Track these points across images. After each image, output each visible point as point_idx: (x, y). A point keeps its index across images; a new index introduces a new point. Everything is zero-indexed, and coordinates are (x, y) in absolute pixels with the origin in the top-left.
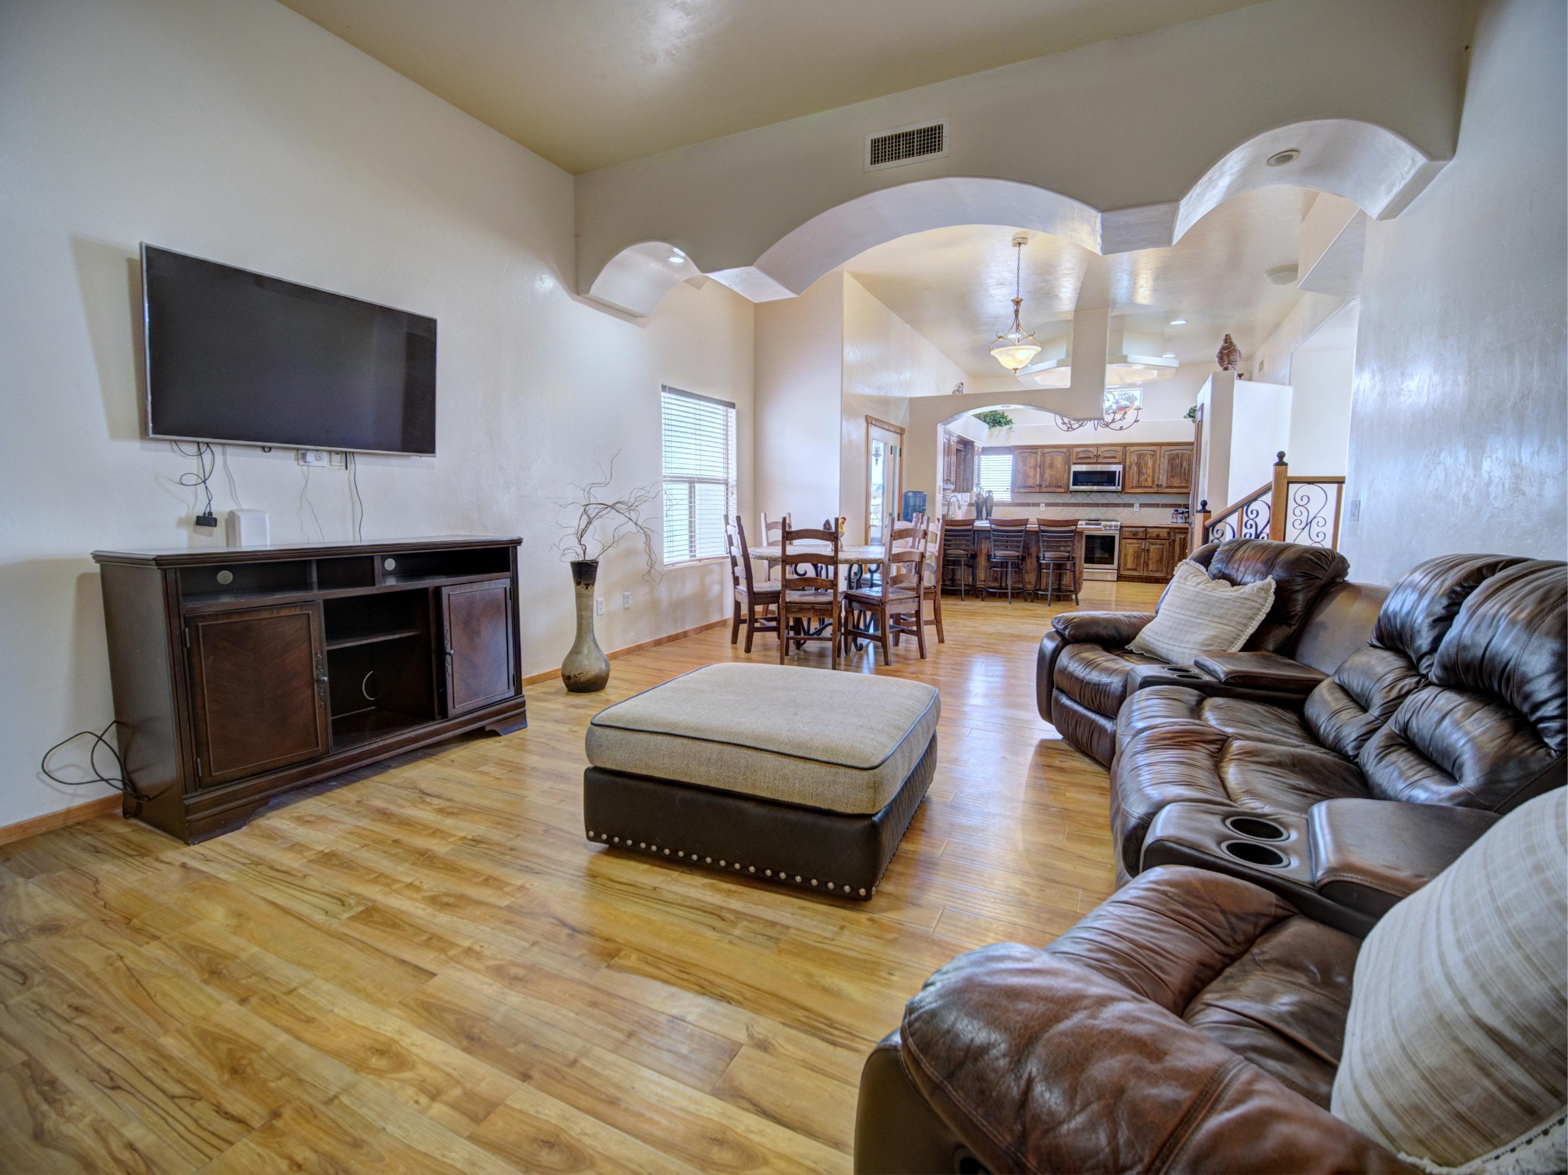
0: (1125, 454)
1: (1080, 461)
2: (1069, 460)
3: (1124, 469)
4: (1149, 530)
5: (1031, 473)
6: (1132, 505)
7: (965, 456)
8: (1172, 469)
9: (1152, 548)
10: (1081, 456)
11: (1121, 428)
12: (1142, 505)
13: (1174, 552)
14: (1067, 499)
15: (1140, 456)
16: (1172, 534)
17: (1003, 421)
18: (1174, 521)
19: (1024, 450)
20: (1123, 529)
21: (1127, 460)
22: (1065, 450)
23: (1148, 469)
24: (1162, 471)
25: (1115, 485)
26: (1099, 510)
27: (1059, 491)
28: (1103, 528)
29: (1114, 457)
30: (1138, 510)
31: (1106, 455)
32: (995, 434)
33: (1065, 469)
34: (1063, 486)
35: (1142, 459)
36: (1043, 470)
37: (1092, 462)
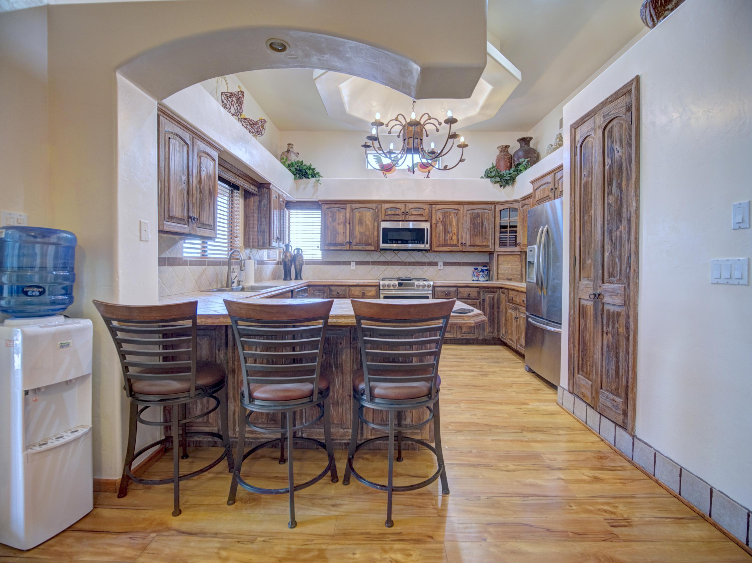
0: (431, 212)
1: (388, 218)
2: (378, 216)
3: (431, 227)
4: (460, 289)
5: (340, 229)
6: (436, 264)
8: (474, 228)
10: (390, 212)
11: (445, 168)
12: (445, 264)
14: (376, 257)
15: (445, 215)
16: (481, 293)
17: (310, 172)
18: (475, 279)
19: (333, 205)
20: (437, 289)
21: (433, 218)
22: (373, 206)
23: (453, 228)
24: (465, 230)
25: (423, 243)
26: (398, 270)
27: (369, 249)
28: (416, 289)
29: (421, 215)
30: (442, 268)
31: (414, 213)
32: (302, 186)
33: (374, 226)
34: (373, 244)
35: (446, 217)
36: (353, 227)
37: (401, 219)
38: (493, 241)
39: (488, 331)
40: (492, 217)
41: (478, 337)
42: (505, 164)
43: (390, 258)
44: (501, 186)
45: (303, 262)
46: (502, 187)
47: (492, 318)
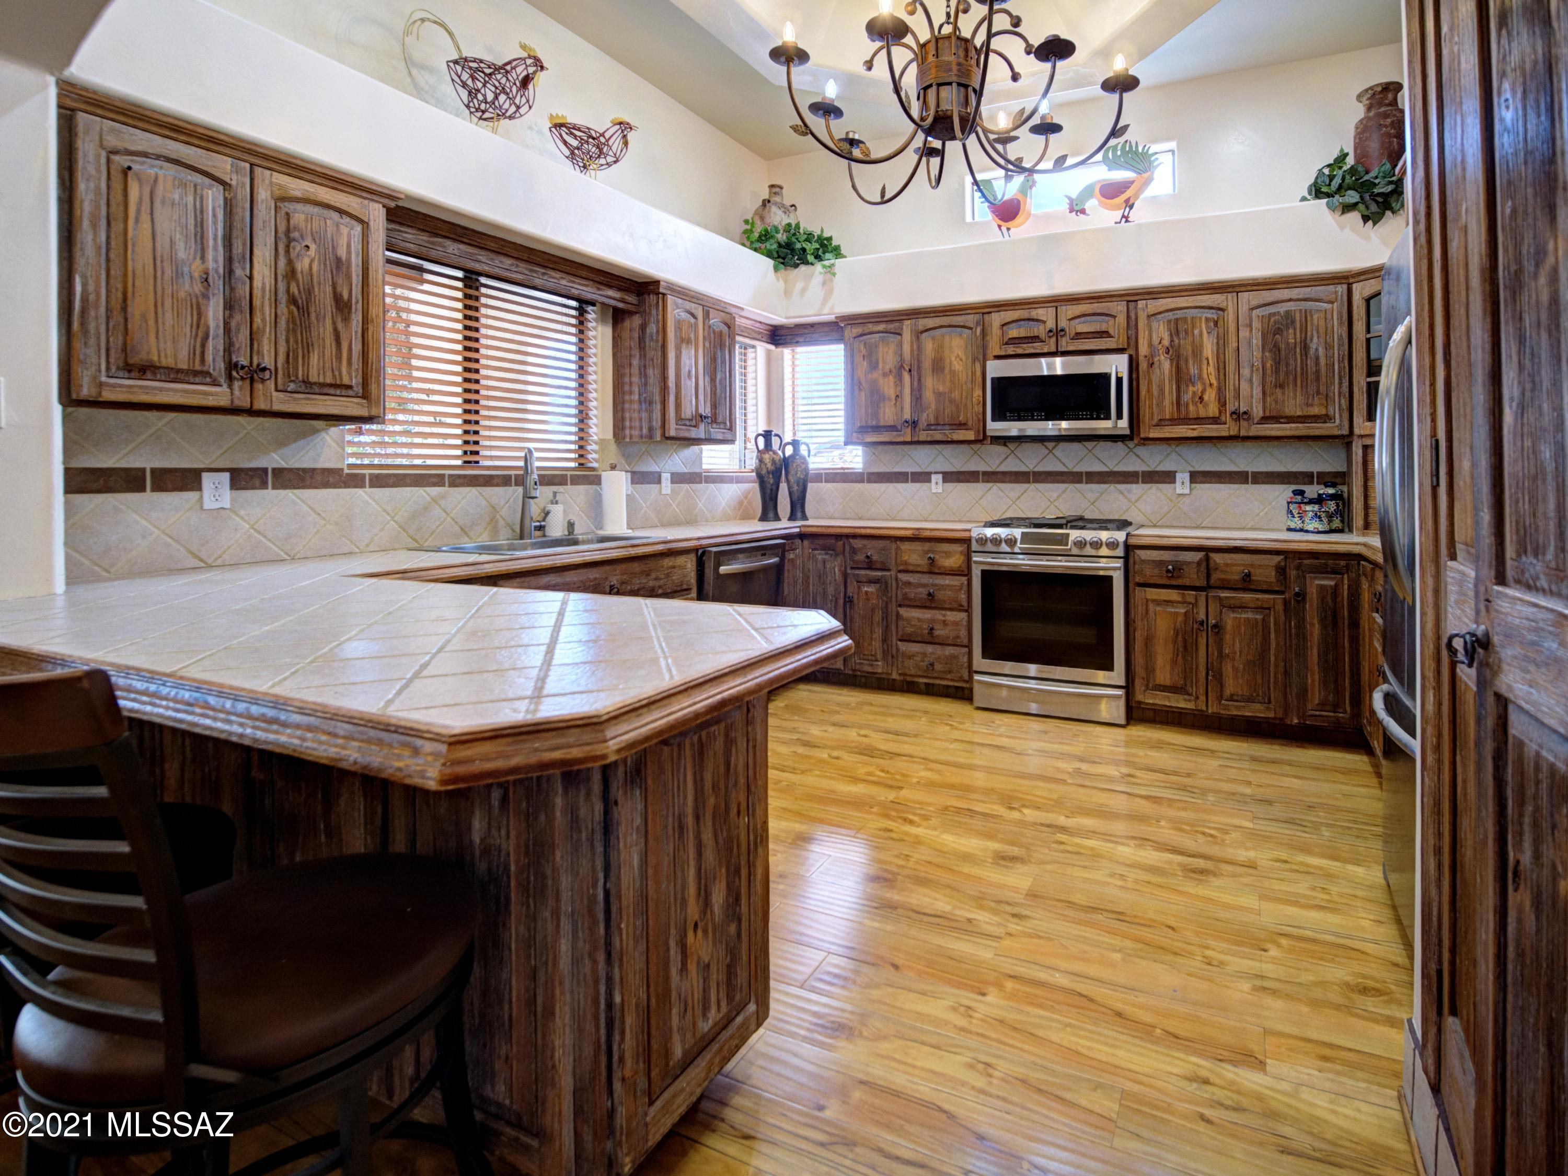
0: (1132, 323)
1: (1011, 350)
2: (984, 348)
3: (1133, 365)
4: (1217, 558)
5: (888, 387)
6: (1168, 477)
7: (643, 328)
8: (1277, 363)
9: (1230, 618)
10: (1014, 332)
12: (1197, 477)
13: (1302, 634)
14: (995, 460)
15: (1177, 328)
16: (1293, 574)
17: (811, 248)
18: (1293, 525)
19: (871, 327)
20: (1143, 554)
21: (1140, 342)
22: (970, 320)
23: (1204, 366)
24: (1246, 372)
25: (1108, 417)
26: (1055, 495)
27: (962, 438)
28: (1075, 551)
29: (1104, 334)
30: (1187, 491)
31: (1083, 328)
32: (799, 286)
33: (974, 373)
34: (970, 423)
35: (1182, 335)
36: (919, 380)
37: (1046, 350)
38: (1345, 403)
39: (1317, 701)
40: (1341, 323)
41: (1280, 715)
42: (1382, 143)
43: (1035, 462)
44: (1366, 219)
45: (807, 474)
46: (1370, 223)
47: (1330, 657)
